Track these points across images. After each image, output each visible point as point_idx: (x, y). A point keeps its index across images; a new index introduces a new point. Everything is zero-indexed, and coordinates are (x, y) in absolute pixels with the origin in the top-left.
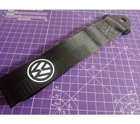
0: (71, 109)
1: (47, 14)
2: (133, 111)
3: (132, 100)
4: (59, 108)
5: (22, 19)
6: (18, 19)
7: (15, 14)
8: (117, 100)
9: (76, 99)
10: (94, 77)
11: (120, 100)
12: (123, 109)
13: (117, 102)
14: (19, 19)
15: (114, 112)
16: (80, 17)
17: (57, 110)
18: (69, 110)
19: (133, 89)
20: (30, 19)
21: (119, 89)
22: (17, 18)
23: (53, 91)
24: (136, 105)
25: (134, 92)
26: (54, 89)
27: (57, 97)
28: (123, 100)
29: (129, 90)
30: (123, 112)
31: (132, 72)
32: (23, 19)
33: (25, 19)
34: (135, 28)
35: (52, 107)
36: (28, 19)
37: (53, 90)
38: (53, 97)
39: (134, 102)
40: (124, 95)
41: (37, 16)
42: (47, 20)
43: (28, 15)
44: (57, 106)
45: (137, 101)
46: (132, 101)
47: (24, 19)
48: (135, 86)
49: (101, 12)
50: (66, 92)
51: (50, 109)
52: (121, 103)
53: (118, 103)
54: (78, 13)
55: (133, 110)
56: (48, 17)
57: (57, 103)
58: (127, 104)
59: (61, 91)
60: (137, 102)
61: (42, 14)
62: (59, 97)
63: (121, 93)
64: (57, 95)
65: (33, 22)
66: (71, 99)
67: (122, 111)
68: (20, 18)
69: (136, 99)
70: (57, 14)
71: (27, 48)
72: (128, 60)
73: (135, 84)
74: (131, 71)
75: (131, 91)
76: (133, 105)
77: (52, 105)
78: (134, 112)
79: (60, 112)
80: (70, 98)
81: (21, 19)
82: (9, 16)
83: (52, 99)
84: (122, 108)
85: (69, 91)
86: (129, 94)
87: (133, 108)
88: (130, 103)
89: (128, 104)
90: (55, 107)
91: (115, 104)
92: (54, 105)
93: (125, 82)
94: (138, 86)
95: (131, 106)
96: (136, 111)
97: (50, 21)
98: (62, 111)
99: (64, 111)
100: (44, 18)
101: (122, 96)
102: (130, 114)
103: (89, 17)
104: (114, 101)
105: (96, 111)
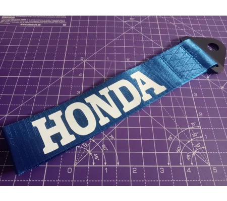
0: (106, 150)
3: (194, 135)
4: (88, 150)
6: (21, 24)
8: (172, 136)
9: (113, 137)
11: (177, 137)
12: (182, 149)
13: (173, 139)
14: (23, 25)
15: (169, 152)
16: (117, 19)
17: (85, 154)
18: (103, 152)
19: (196, 120)
20: (40, 25)
21: (175, 121)
22: (19, 24)
24: (199, 142)
25: (197, 124)
28: (182, 137)
29: (190, 122)
30: (181, 153)
32: (29, 25)
33: (33, 25)
34: (200, 32)
35: (78, 149)
36: (37, 24)
39: (198, 139)
40: (183, 130)
41: (51, 19)
42: (65, 25)
43: (37, 18)
44: (85, 148)
45: (201, 137)
46: (195, 137)
47: (31, 25)
48: (199, 116)
51: (76, 152)
52: (178, 141)
55: (195, 149)
57: (86, 144)
58: (187, 142)
60: (202, 139)
63: (178, 127)
65: (45, 29)
66: (106, 138)
69: (199, 135)
71: (37, 67)
73: (198, 113)
74: (194, 95)
75: (192, 124)
76: (195, 143)
77: (79, 147)
78: (197, 151)
79: (90, 155)
80: (104, 136)
81: (26, 25)
82: (6, 20)
84: (179, 147)
86: (189, 128)
87: (196, 146)
88: (192, 140)
89: (189, 142)
90: (83, 150)
91: (169, 142)
92: (81, 147)
93: (184, 111)
94: (204, 115)
95: (193, 144)
96: (200, 151)
97: (70, 26)
98: (93, 154)
99: (95, 155)
100: (62, 22)
101: (179, 130)
102: (191, 155)
103: (131, 18)
104: (168, 138)
105: (142, 152)
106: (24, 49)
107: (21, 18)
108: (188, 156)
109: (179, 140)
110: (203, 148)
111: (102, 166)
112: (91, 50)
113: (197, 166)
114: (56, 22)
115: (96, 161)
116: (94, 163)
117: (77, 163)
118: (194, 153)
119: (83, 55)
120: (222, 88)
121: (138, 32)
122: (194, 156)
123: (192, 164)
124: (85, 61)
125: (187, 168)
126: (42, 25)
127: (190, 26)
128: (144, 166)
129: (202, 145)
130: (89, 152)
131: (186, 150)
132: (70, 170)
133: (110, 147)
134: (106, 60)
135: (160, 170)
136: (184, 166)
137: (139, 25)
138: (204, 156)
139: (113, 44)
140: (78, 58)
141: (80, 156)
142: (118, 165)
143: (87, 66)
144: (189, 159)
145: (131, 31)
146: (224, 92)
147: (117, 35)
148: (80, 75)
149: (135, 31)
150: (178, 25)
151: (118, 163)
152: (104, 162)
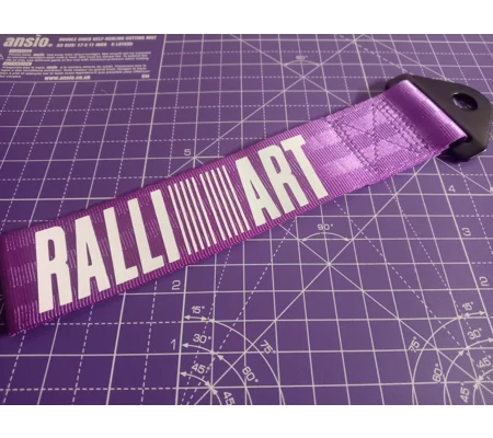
0: (252, 383)
1: (149, 56)
2: (481, 378)
3: (473, 335)
4: (207, 383)
5: (62, 78)
6: (46, 78)
7: (35, 64)
8: (418, 340)
9: (269, 347)
10: (329, 264)
11: (432, 341)
12: (445, 372)
13: (421, 347)
14: (51, 78)
15: (413, 383)
16: (266, 59)
17: (201, 392)
18: (246, 387)
19: (472, 297)
20: (89, 77)
21: (424, 301)
22: (42, 77)
23: (182, 322)
24: (488, 352)
25: (477, 307)
26: (188, 317)
27: (198, 344)
28: (442, 339)
29: (460, 302)
30: (445, 382)
31: (463, 236)
32: (64, 78)
33: (72, 78)
35: (184, 381)
36: (83, 75)
37: (185, 319)
38: (186, 345)
39: (483, 345)
40: (444, 322)
41: (113, 63)
42: (148, 76)
43: (82, 64)
44: (200, 376)
45: (490, 340)
46: (475, 341)
47: (68, 78)
48: (481, 285)
49: (338, 37)
50: (230, 324)
51: (177, 388)
52: (435, 352)
53: (423, 349)
54: (256, 44)
55: (479, 373)
56: (152, 65)
57: (202, 367)
58: (456, 353)
59: (213, 321)
61: (131, 56)
62: (208, 345)
63: (431, 316)
64: (198, 338)
65: (101, 87)
66: (252, 349)
67: (442, 380)
68: (53, 76)
69: (486, 334)
70: (182, 53)
71: (82, 176)
72: (446, 195)
73: (477, 279)
74: (462, 232)
75: (466, 306)
76: (477, 355)
77: (184, 374)
78: (485, 379)
79: (214, 396)
80: (248, 344)
81: (56, 78)
82: (13, 70)
83: (180, 354)
84: (438, 367)
85: (241, 318)
86: (460, 317)
87: (481, 365)
88: (468, 348)
89: (461, 353)
90: (194, 382)
91: (413, 356)
92: (191, 375)
93: (442, 274)
95: (472, 360)
97: (159, 79)
98: (221, 392)
99: (226, 395)
100: (139, 69)
101: (436, 324)
102: (470, 387)
103: (298, 57)
104: (408, 345)
105: (347, 385)
106: (52, 134)
107: (46, 64)
108: (463, 391)
109: (436, 349)
112: (208, 132)
114: (126, 69)
118: (478, 382)
119: (190, 145)
121: (316, 88)
122: (478, 391)
124: (195, 158)
126: (93, 77)
127: (437, 70)
130: (212, 388)
131: (455, 374)
133: (263, 375)
137: (318, 72)
139: (259, 116)
140: (179, 150)
141: (187, 398)
144: (465, 399)
145: (300, 86)
147: (268, 96)
149: (310, 86)
150: (409, 69)
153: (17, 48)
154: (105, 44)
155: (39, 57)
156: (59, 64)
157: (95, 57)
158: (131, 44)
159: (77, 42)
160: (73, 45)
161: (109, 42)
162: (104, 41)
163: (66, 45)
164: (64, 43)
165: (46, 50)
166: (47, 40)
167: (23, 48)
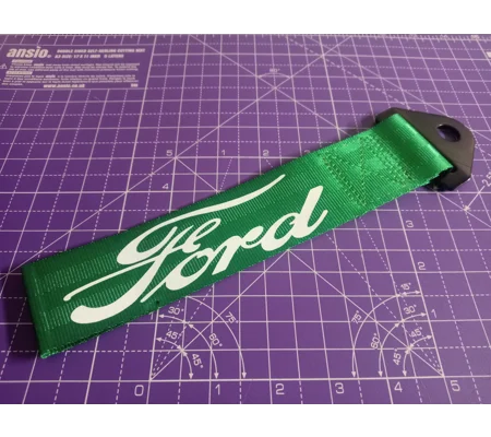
0: (217, 347)
1: (138, 67)
3: (408, 310)
4: (179, 347)
5: (59, 86)
6: (45, 86)
7: (35, 73)
8: (361, 313)
9: (233, 318)
10: (288, 250)
11: (372, 315)
12: (381, 341)
13: (362, 319)
14: (50, 86)
15: (354, 349)
16: (242, 72)
17: (173, 354)
18: (211, 350)
19: (411, 279)
20: (83, 86)
21: (367, 282)
22: (41, 85)
24: (420, 324)
25: (414, 287)
27: (173, 315)
28: (381, 314)
29: (399, 283)
30: (381, 349)
31: (406, 228)
32: (62, 86)
33: (68, 86)
34: (417, 94)
35: (159, 345)
36: (78, 84)
38: (162, 316)
39: (416, 318)
40: (384, 299)
41: (106, 73)
42: (136, 85)
43: (77, 73)
44: (173, 341)
45: (423, 315)
46: (410, 315)
47: (65, 86)
48: (418, 269)
49: (308, 52)
50: (201, 299)
51: (153, 351)
52: (374, 324)
53: (364, 321)
54: (235, 58)
55: (411, 341)
56: (140, 75)
57: (175, 333)
58: (393, 325)
59: (186, 296)
60: (425, 318)
61: (123, 67)
62: (181, 316)
63: (373, 294)
64: (173, 310)
65: (94, 95)
66: (219, 319)
67: (379, 347)
68: (51, 84)
69: (420, 309)
70: (168, 65)
71: (75, 173)
73: (416, 264)
74: (405, 225)
75: (404, 286)
76: (411, 327)
77: (160, 339)
78: (416, 346)
79: (184, 358)
80: (215, 315)
81: (54, 86)
82: (14, 78)
83: (157, 323)
84: (376, 336)
85: (211, 294)
86: (397, 296)
87: (413, 335)
88: (403, 321)
89: (397, 325)
90: (168, 346)
91: (355, 326)
92: (165, 341)
93: (386, 260)
94: (428, 268)
95: (406, 331)
96: (422, 344)
97: (146, 88)
98: (190, 354)
99: (195, 356)
100: (129, 79)
101: (376, 301)
102: (402, 353)
103: (271, 70)
104: (351, 317)
105: (297, 349)
106: (48, 136)
107: (44, 73)
108: (395, 356)
109: (375, 321)
110: (429, 337)
111: (210, 380)
112: (189, 135)
113: (415, 377)
114: (117, 79)
115: (196, 369)
116: (191, 375)
117: (155, 375)
118: (409, 349)
119: (172, 147)
120: (467, 208)
121: (286, 98)
122: (408, 356)
123: (405, 372)
124: (176, 158)
125: (393, 383)
126: (88, 85)
127: (396, 82)
128: (299, 379)
129: (426, 331)
130: (182, 351)
131: (390, 343)
132: (139, 389)
133: (227, 340)
134: (221, 154)
135: (334, 388)
136: (387, 378)
137: (289, 83)
138: (430, 356)
139: (234, 122)
140: (161, 151)
141: (161, 359)
142: (243, 377)
143: (180, 168)
144: (397, 362)
145: (271, 96)
146: (471, 218)
147: (243, 105)
148: (166, 186)
149: (280, 96)
150: (370, 82)
151: (244, 374)
152: (213, 371)
153: (20, 58)
154: (99, 56)
155: (39, 67)
156: (57, 74)
157: (89, 67)
158: (122, 56)
159: (73, 54)
160: (69, 56)
161: (102, 54)
162: (97, 53)
163: (64, 56)
164: (62, 54)
165: (45, 61)
166: (46, 51)
167: (25, 58)
